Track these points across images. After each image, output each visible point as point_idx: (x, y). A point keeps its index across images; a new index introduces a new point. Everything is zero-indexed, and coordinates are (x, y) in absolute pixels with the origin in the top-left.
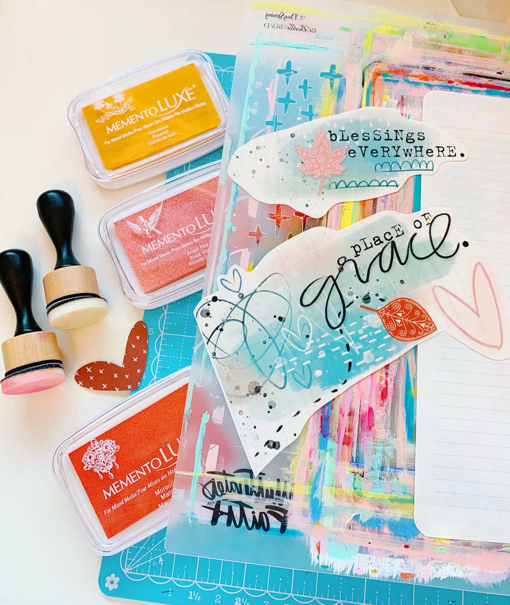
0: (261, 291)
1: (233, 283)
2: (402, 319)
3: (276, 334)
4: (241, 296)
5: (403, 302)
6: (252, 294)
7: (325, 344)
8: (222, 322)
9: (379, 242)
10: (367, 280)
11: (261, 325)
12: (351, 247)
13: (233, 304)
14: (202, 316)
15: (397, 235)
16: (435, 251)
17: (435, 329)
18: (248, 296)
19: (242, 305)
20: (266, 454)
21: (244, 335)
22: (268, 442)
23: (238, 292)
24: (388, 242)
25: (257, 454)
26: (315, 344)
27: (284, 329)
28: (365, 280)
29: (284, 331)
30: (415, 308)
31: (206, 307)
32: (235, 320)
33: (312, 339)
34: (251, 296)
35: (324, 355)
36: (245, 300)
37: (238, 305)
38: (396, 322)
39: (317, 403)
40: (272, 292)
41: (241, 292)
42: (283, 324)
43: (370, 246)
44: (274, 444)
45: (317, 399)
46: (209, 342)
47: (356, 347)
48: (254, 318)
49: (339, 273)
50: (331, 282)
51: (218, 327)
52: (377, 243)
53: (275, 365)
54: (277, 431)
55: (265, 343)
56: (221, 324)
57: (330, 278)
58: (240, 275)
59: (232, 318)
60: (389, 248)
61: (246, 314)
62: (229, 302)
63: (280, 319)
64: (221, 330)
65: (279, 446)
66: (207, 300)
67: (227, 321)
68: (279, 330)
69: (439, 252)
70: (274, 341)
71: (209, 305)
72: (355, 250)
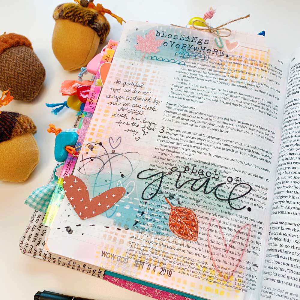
0: (124, 156)
1: (114, 143)
2: (182, 220)
3: (114, 181)
4: (114, 151)
5: (189, 213)
6: (119, 154)
7: (133, 203)
8: (95, 157)
9: (201, 173)
10: (179, 188)
11: (111, 172)
12: (185, 166)
13: (107, 153)
14: (89, 148)
15: (214, 177)
16: (229, 200)
17: (196, 239)
18: (116, 154)
19: (111, 156)
20: (63, 232)
21: (100, 170)
22: (69, 227)
23: (114, 149)
24: (206, 177)
25: (59, 229)
26: (129, 199)
27: (120, 181)
28: (178, 187)
29: (119, 183)
30: (194, 220)
31: (94, 145)
32: (102, 161)
33: (129, 196)
34: (118, 155)
35: (128, 208)
36: (113, 155)
37: (109, 155)
38: (177, 220)
39: (106, 228)
40: (129, 160)
41: (115, 149)
42: (121, 179)
43: (195, 172)
44: (71, 230)
45: (107, 226)
46: (82, 162)
47: (146, 216)
48: (111, 166)
49: (168, 174)
51: (92, 158)
54: (77, 226)
55: (106, 181)
56: (94, 157)
57: (162, 174)
58: (120, 141)
59: (101, 158)
60: (205, 180)
61: (109, 161)
62: (106, 150)
63: (122, 175)
64: (92, 160)
65: (70, 234)
66: (97, 142)
67: (98, 158)
68: (117, 180)
69: (231, 201)
70: (111, 183)
71: (96, 145)
72: (185, 169)
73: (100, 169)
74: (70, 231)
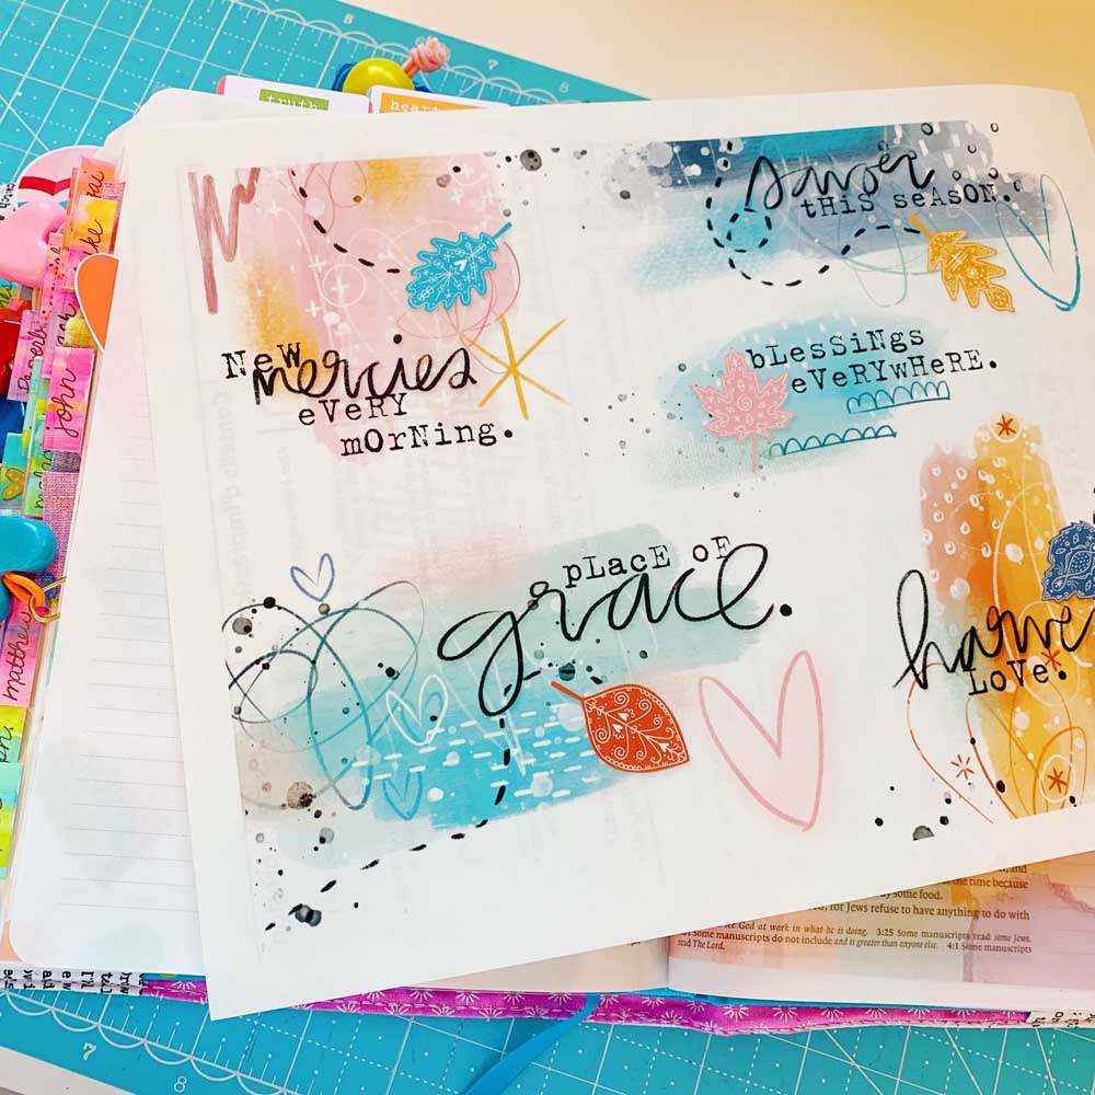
0: (366, 609)
1: (316, 581)
2: (627, 725)
3: (373, 700)
4: (324, 609)
5: (636, 693)
6: (346, 611)
7: (463, 741)
8: (272, 651)
9: (618, 569)
10: (578, 637)
11: (349, 677)
12: (564, 567)
13: (305, 622)
14: (235, 631)
15: (655, 564)
16: (722, 611)
17: (685, 758)
18: (338, 612)
19: (322, 628)
20: (289, 929)
21: (309, 687)
22: (300, 906)
23: (321, 600)
24: (636, 573)
25: (272, 926)
26: (445, 736)
27: (393, 693)
28: (573, 636)
29: (392, 699)
30: (656, 710)
31: (247, 614)
32: (300, 654)
33: (441, 726)
34: (345, 614)
35: (457, 762)
36: (330, 620)
37: (314, 626)
38: (613, 729)
39: (417, 852)
40: (388, 616)
41: (325, 601)
42: (392, 684)
43: (601, 573)
44: (311, 912)
45: (419, 845)
46: (235, 685)
47: (521, 760)
48: (337, 658)
49: (528, 610)
50: (507, 624)
51: (262, 659)
52: (614, 571)
53: (355, 760)
54: (323, 890)
55: (346, 711)
56: (269, 655)
57: (509, 617)
58: (332, 569)
59: (293, 649)
60: (634, 586)
61: (324, 646)
62: (297, 616)
63: (390, 672)
64: (266, 667)
65: (318, 921)
66: (254, 600)
67: (281, 652)
68: (382, 694)
69: (730, 613)
70: (365, 712)
71: (254, 611)
72: (569, 575)
73: (307, 685)
74: (311, 917)
